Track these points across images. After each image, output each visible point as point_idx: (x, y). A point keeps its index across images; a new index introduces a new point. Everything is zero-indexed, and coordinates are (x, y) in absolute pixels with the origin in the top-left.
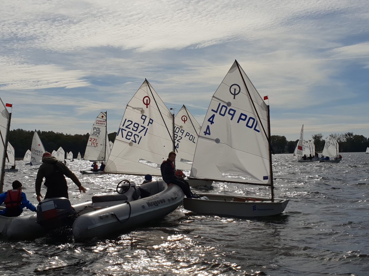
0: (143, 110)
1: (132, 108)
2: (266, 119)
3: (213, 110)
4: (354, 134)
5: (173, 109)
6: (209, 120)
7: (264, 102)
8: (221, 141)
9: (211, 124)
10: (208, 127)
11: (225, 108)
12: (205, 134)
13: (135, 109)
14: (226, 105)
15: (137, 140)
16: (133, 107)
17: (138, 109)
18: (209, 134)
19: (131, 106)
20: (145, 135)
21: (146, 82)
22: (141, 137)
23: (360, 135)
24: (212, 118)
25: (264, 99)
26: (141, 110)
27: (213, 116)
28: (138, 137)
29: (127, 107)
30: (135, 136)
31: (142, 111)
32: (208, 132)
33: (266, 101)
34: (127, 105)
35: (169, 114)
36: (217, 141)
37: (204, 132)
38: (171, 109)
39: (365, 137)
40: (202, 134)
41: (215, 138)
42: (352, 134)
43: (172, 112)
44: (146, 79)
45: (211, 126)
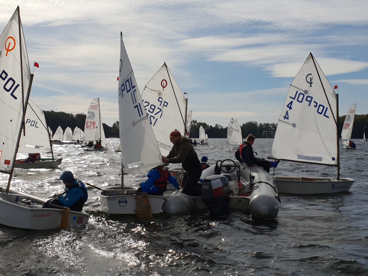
0: (160, 92)
1: (150, 90)
2: (336, 106)
3: (291, 97)
4: (198, 122)
5: (187, 94)
6: (288, 106)
7: (334, 90)
8: (297, 126)
9: (290, 109)
10: (287, 112)
11: (302, 96)
12: (285, 119)
13: (153, 91)
14: (303, 93)
15: (153, 122)
16: (151, 88)
17: (156, 91)
18: (288, 118)
19: (149, 87)
20: (160, 117)
21: (164, 65)
22: (157, 119)
23: (203, 122)
24: (290, 105)
25: (335, 89)
26: (159, 92)
27: (291, 102)
28: (154, 119)
29: (145, 88)
30: (151, 117)
31: (159, 94)
32: (287, 117)
33: (336, 90)
34: (146, 87)
35: (183, 98)
36: (294, 125)
37: (284, 117)
38: (185, 93)
39: (208, 124)
40: (282, 119)
41: (292, 123)
42: (196, 122)
43: (186, 96)
44: (165, 62)
45: (289, 111)
